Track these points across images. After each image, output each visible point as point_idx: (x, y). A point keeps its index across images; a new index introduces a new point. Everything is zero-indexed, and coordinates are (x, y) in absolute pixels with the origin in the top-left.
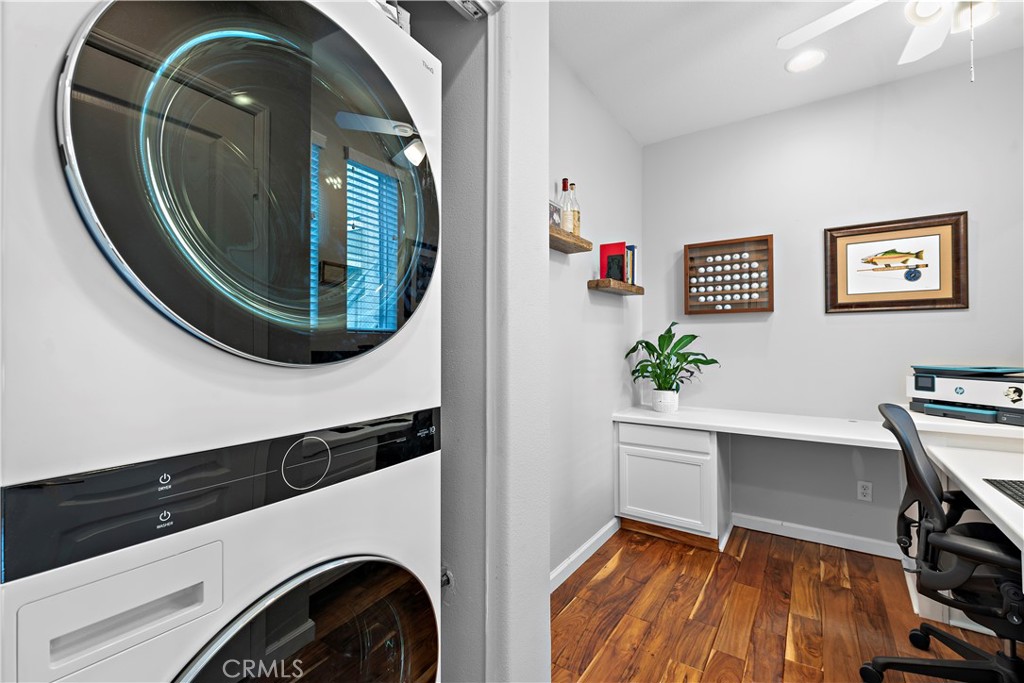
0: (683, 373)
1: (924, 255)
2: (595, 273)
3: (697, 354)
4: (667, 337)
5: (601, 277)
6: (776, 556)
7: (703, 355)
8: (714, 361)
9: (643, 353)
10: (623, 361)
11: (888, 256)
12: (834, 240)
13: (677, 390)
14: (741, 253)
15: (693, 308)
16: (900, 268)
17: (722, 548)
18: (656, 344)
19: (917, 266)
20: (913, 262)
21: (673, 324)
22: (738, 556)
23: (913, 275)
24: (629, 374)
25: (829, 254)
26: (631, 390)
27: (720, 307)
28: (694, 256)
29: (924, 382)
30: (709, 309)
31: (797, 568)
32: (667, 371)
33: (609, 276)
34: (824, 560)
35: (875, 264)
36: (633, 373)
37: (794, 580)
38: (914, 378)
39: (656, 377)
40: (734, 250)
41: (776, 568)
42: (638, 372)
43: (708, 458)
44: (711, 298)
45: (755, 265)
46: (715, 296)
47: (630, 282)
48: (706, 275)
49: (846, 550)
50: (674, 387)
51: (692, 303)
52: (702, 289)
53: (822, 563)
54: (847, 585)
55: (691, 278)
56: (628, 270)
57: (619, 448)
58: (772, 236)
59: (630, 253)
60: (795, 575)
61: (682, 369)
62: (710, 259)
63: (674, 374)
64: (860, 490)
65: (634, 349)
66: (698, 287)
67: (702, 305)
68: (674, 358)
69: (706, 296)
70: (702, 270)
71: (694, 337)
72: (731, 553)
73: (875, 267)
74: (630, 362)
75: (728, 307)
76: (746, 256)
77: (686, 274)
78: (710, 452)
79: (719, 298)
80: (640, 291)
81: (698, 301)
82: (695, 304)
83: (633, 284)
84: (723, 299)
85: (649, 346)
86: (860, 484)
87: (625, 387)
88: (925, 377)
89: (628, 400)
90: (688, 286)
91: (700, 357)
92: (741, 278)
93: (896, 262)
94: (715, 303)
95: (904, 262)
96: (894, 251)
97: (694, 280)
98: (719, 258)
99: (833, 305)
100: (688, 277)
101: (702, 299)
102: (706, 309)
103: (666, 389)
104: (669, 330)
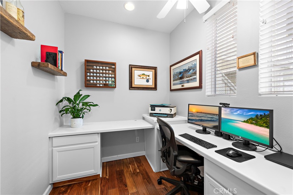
0: (85, 110)
1: (150, 76)
2: (37, 59)
3: (90, 103)
4: (78, 95)
5: (42, 60)
6: (118, 169)
7: (93, 103)
8: (97, 105)
9: (65, 103)
10: (55, 107)
11: (143, 75)
12: (132, 68)
13: (83, 117)
14: (106, 67)
15: (88, 85)
16: (145, 79)
17: (101, 176)
18: (72, 98)
19: (148, 79)
20: (148, 78)
21: (80, 90)
22: (107, 176)
23: (148, 81)
24: (58, 112)
25: (130, 72)
26: (59, 120)
27: (99, 85)
28: (89, 64)
29: (153, 108)
30: (94, 85)
31: (125, 171)
32: (78, 110)
33: (46, 61)
34: (130, 164)
35: (140, 77)
36: (60, 112)
37: (126, 177)
38: (151, 108)
39: (73, 113)
40: (104, 66)
41: (120, 175)
42: (63, 111)
43: (97, 143)
44: (95, 82)
45: (110, 72)
46: (96, 81)
47: (60, 68)
48: (93, 73)
49: (133, 157)
50: (81, 116)
51: (88, 83)
52: (92, 78)
53: (130, 165)
54: (138, 171)
55: (87, 73)
56: (59, 62)
57: (52, 149)
58: (116, 63)
59: (60, 54)
60: (125, 175)
61: (85, 109)
62: (95, 67)
63: (81, 111)
64: (137, 139)
65: (61, 101)
66: (90, 77)
67: (92, 84)
68: (81, 104)
69: (93, 81)
70: (92, 71)
71: (89, 96)
72: (105, 176)
73: (140, 78)
74: (58, 107)
75: (101, 85)
76: (107, 68)
77: (85, 71)
78: (98, 141)
79: (98, 82)
80: (65, 74)
81: (90, 82)
82: (89, 83)
83: (62, 70)
84: (100, 83)
85: (69, 99)
86: (137, 137)
87: (56, 119)
88: (153, 107)
89: (58, 124)
90: (86, 76)
91: (91, 104)
92: (106, 76)
93: (145, 77)
94: (96, 84)
95: (146, 77)
96: (144, 74)
97: (88, 74)
98: (98, 67)
99: (131, 87)
100: (86, 73)
101: (92, 82)
102: (93, 85)
103: (77, 117)
104: (79, 93)
